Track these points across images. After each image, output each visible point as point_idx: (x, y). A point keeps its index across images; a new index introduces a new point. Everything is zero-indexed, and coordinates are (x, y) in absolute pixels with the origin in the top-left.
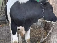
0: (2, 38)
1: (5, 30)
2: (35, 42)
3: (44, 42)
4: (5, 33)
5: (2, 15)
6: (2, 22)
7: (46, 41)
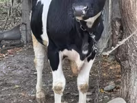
0: (13, 82)
1: (20, 62)
2: (93, 90)
3: (115, 90)
4: (21, 69)
5: (11, 26)
6: (13, 43)
7: (119, 88)
